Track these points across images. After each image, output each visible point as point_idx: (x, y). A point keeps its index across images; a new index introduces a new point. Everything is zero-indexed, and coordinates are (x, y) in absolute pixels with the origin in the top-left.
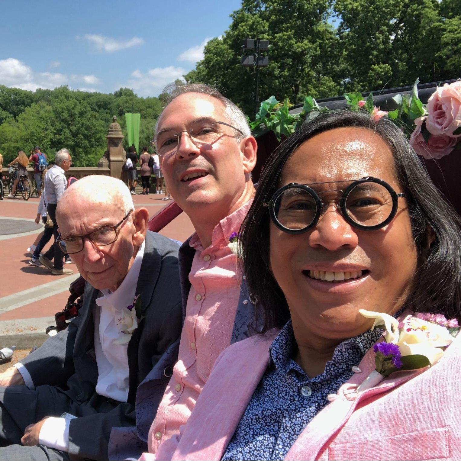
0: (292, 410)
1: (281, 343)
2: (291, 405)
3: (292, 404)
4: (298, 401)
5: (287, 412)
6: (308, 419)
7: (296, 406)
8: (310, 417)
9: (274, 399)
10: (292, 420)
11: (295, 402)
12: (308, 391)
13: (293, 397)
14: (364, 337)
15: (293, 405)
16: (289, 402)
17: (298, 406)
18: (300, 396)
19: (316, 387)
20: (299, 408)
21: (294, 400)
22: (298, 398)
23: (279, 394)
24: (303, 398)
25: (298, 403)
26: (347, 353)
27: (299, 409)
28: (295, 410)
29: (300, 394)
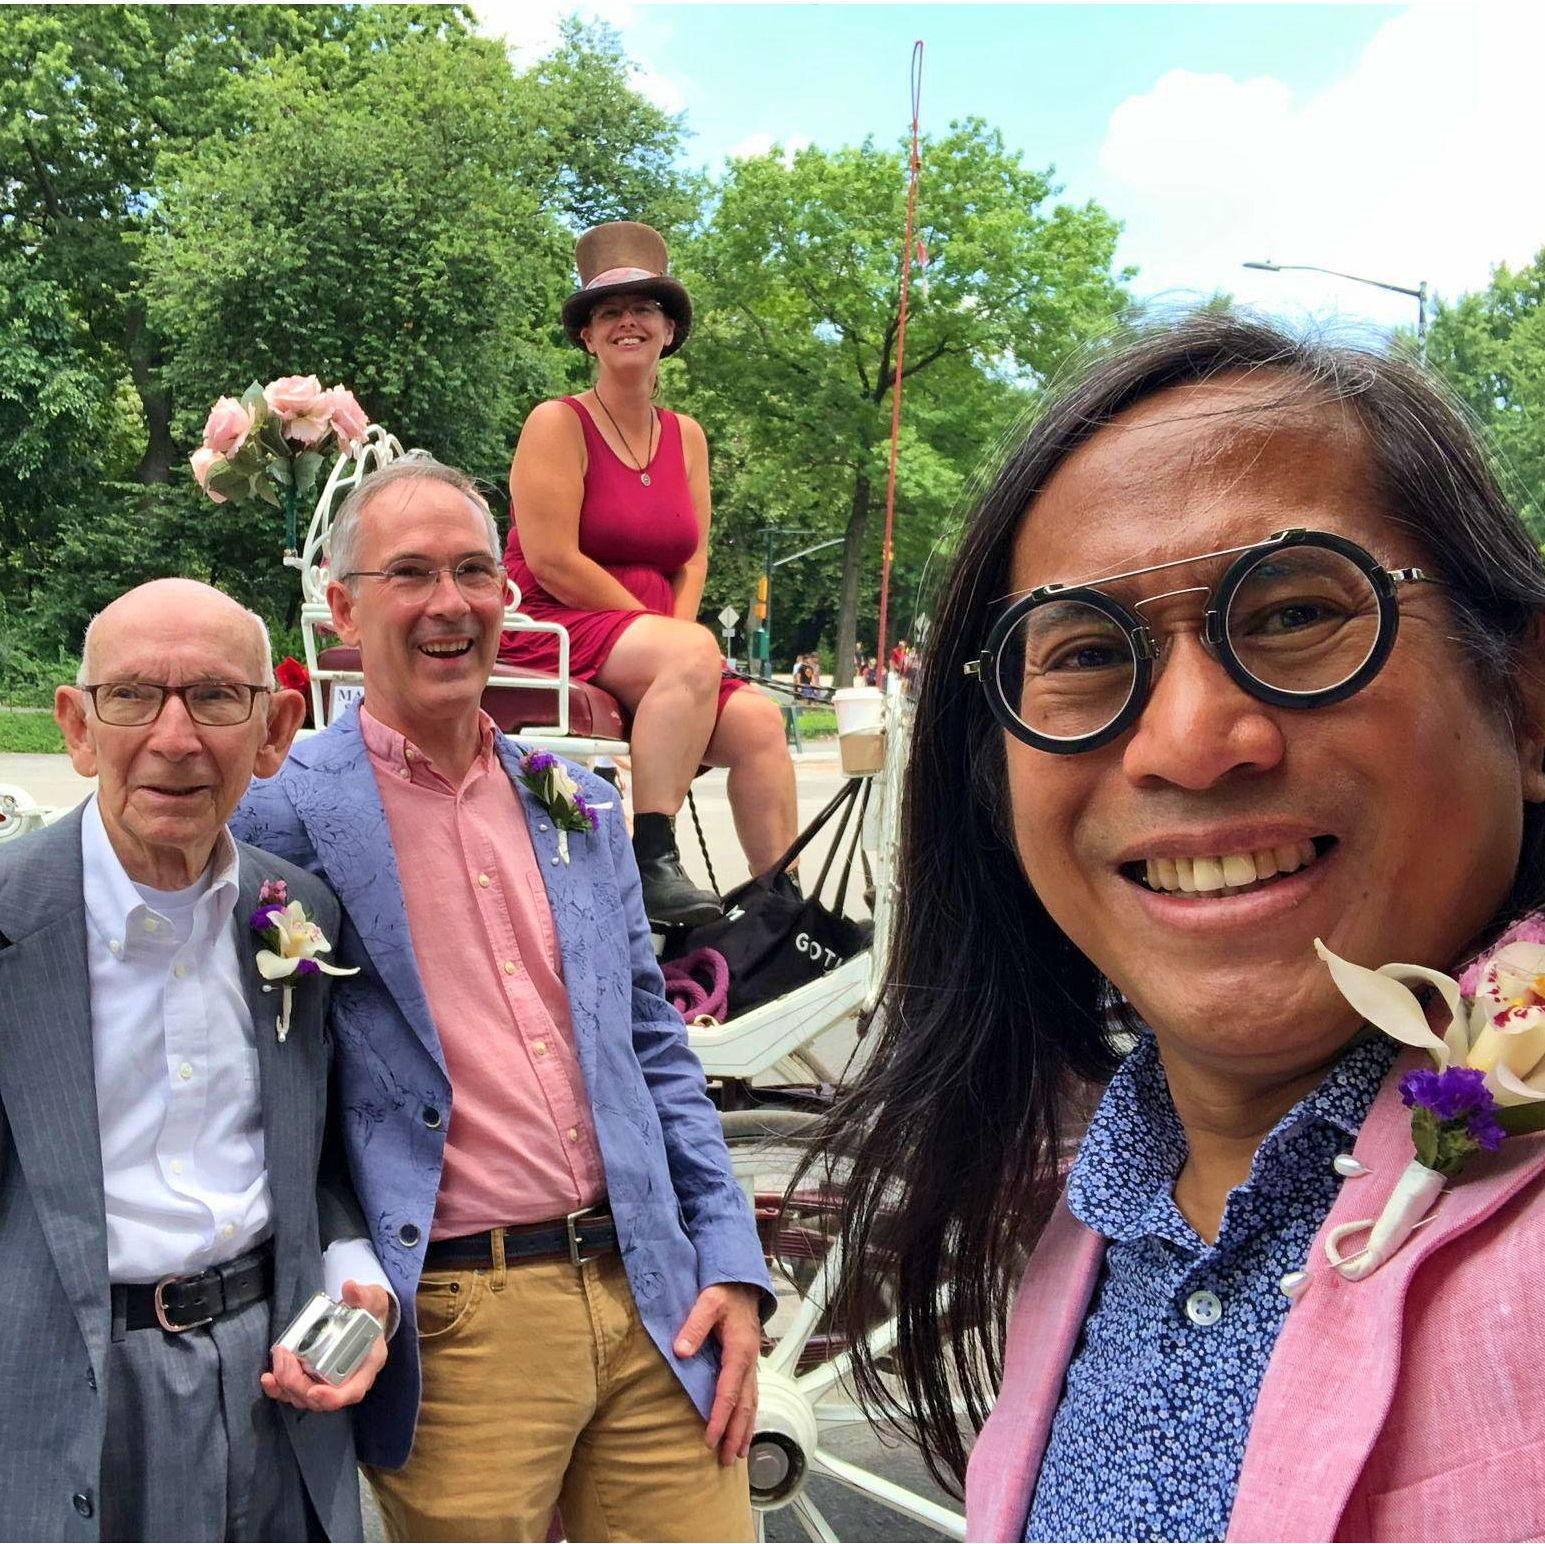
0: (1176, 1382)
1: (1123, 1099)
2: (1168, 1366)
3: (1172, 1361)
4: (1188, 1346)
5: (1160, 1392)
6: (1220, 1400)
7: (1185, 1364)
8: (1225, 1393)
9: (1128, 1348)
10: (1178, 1413)
11: (1179, 1352)
12: (1210, 1304)
13: (1169, 1338)
14: (1339, 1086)
15: (1173, 1365)
16: (1161, 1356)
17: (1189, 1363)
18: (1190, 1329)
19: (1231, 1286)
20: (1195, 1369)
21: (1174, 1346)
22: (1186, 1337)
23: (1139, 1328)
24: (1201, 1333)
25: (1188, 1355)
26: (1293, 1154)
27: (1195, 1374)
28: (1184, 1379)
29: (1189, 1323)
